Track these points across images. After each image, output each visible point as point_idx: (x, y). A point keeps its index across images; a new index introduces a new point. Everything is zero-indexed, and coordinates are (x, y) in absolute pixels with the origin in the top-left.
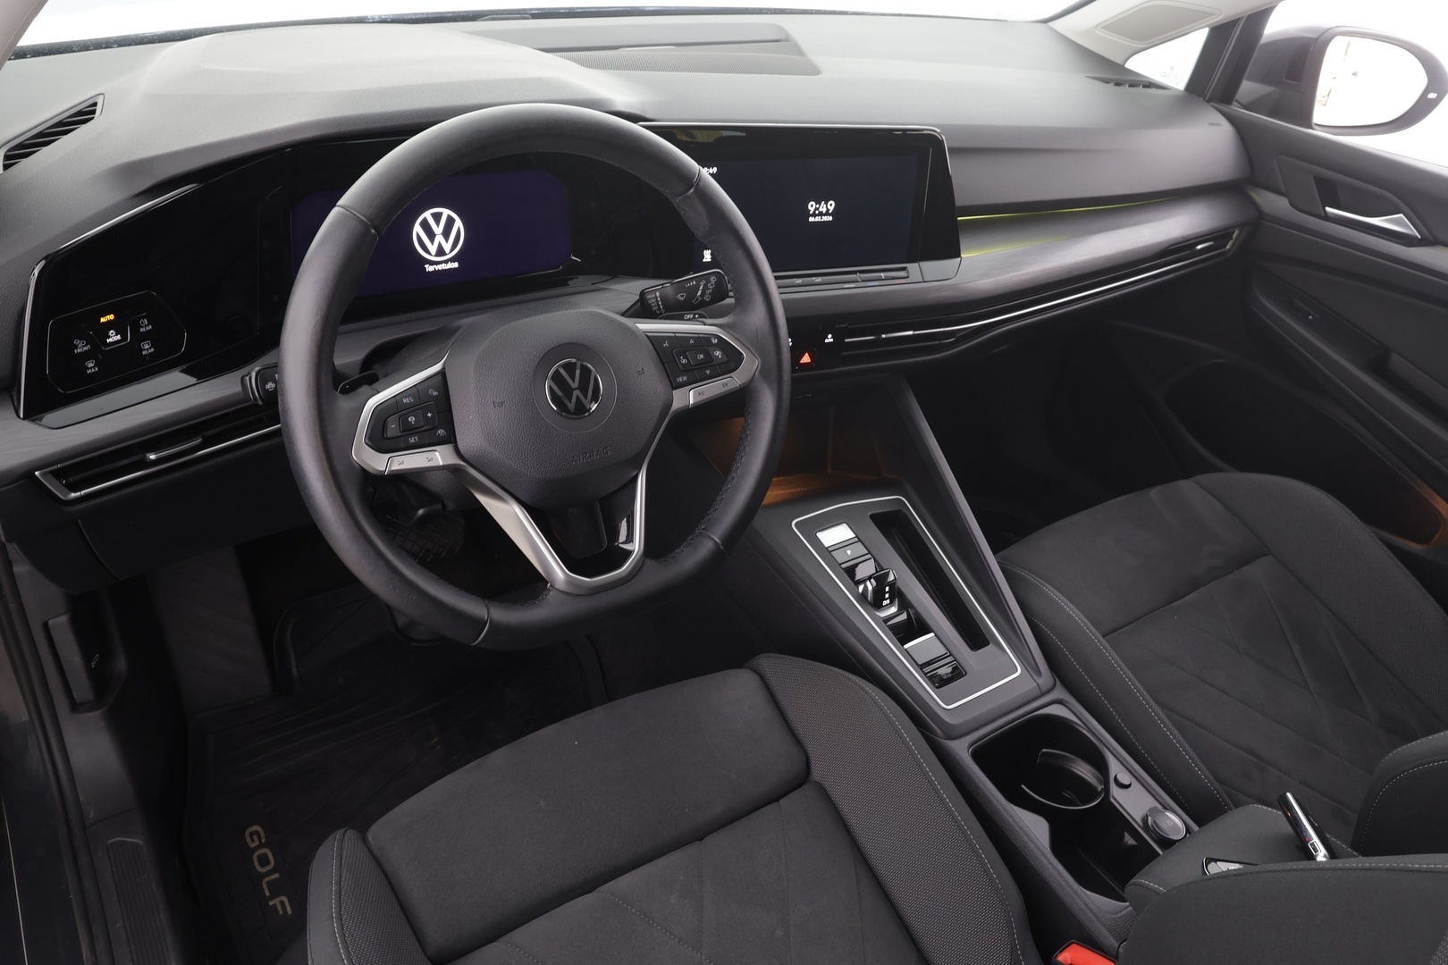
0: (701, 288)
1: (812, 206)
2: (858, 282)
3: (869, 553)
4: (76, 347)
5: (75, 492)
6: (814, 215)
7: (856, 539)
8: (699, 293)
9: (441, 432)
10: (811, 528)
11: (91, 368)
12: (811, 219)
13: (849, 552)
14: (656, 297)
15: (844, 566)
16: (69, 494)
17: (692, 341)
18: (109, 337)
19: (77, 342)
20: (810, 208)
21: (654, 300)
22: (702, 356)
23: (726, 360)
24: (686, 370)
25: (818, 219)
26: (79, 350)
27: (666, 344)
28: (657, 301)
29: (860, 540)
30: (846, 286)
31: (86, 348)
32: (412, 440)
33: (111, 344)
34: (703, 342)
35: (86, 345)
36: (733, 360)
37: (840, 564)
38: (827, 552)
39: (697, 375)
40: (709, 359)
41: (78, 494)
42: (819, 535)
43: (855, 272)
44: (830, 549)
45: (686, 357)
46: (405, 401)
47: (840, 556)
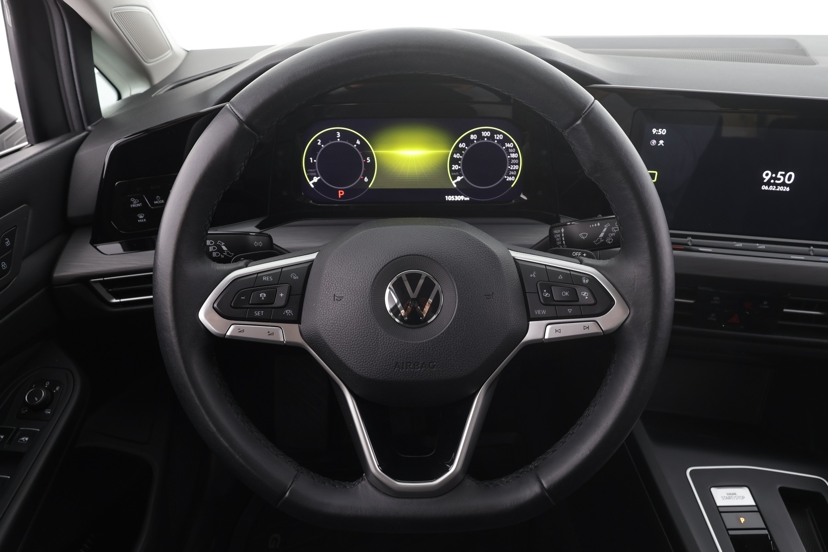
0: (605, 230)
1: (767, 175)
2: (810, 255)
3: (767, 528)
4: (132, 203)
5: (116, 299)
6: (768, 184)
7: (756, 509)
8: (602, 235)
9: (288, 312)
10: (707, 482)
11: (141, 219)
12: (764, 188)
13: (742, 520)
14: (561, 233)
15: (731, 532)
16: (112, 299)
17: (561, 277)
18: (156, 200)
19: (132, 200)
20: (764, 175)
21: (559, 236)
22: (567, 294)
23: (593, 302)
24: (548, 303)
25: (772, 188)
26: (134, 206)
27: (533, 275)
28: (561, 237)
29: (759, 511)
30: (793, 257)
31: (138, 205)
32: (257, 314)
33: (157, 205)
34: (574, 279)
35: (138, 203)
36: (602, 304)
37: (728, 530)
38: (717, 512)
39: (556, 312)
40: (575, 297)
41: (118, 301)
42: (714, 491)
43: (808, 246)
44: (721, 509)
45: (550, 292)
46: (264, 278)
47: (730, 521)
